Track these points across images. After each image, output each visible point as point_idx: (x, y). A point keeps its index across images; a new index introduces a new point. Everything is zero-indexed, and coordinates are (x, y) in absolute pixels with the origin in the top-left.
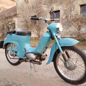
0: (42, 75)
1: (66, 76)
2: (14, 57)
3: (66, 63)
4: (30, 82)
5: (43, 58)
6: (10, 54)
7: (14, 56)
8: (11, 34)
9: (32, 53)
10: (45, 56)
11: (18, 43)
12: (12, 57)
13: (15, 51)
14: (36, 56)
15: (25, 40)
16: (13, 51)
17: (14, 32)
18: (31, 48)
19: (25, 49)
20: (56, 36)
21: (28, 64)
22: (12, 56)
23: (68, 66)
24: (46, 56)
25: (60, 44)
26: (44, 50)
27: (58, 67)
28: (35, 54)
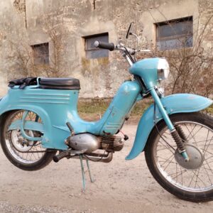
1: (177, 185)
2: (29, 147)
3: (182, 154)
5: (119, 144)
6: (19, 141)
7: (32, 143)
8: (23, 86)
9: (87, 133)
10: (123, 140)
11: (45, 109)
12: (26, 148)
13: (33, 131)
14: (99, 140)
15: (67, 102)
16: (27, 131)
17: (33, 82)
18: (82, 121)
19: (68, 125)
21: (74, 163)
22: (25, 146)
23: (188, 159)
24: (126, 138)
26: (121, 124)
27: (158, 165)
28: (97, 136)
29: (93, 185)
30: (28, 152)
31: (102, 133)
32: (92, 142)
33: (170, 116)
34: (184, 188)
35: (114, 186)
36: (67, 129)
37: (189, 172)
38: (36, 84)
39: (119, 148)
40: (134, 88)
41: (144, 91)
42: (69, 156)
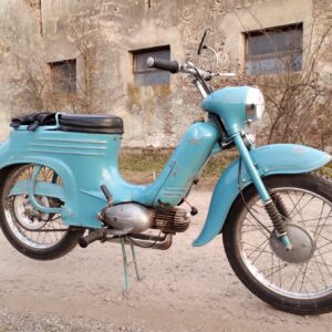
0: (171, 290)
1: (273, 287)
2: (42, 223)
3: (281, 239)
4: (144, 322)
5: (182, 220)
6: (27, 213)
7: (46, 217)
8: (33, 126)
9: (133, 202)
10: (189, 215)
11: (68, 164)
13: (48, 198)
14: (152, 214)
15: (103, 154)
16: (39, 198)
17: (50, 120)
18: (126, 184)
19: (103, 189)
20: (243, 137)
21: (112, 249)
22: (36, 221)
23: (290, 247)
24: (194, 212)
25: (256, 167)
26: (187, 189)
27: (243, 255)
28: (148, 207)
29: (140, 285)
30: (39, 230)
31: (156, 204)
32: (141, 217)
33: (264, 179)
34: (283, 292)
35: (174, 286)
36: (101, 195)
37: (292, 268)
38: (54, 123)
39: (183, 228)
40: (208, 133)
41: (224, 139)
42: (104, 239)
